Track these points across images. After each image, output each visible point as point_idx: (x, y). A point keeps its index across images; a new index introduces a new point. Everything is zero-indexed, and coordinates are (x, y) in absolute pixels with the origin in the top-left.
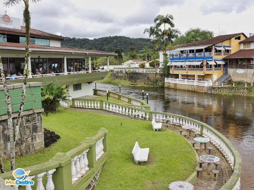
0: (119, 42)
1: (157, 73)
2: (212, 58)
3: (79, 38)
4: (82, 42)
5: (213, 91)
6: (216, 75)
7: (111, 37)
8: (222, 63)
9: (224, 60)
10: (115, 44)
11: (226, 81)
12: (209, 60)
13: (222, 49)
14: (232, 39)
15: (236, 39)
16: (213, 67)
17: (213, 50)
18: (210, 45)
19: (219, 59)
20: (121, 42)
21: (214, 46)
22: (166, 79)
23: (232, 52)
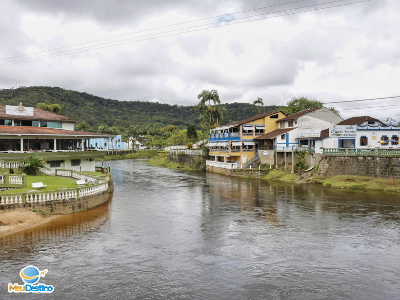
0: (239, 112)
1: (200, 155)
2: (239, 138)
3: (182, 106)
4: (187, 112)
5: (234, 174)
6: (246, 157)
7: (228, 105)
8: (253, 144)
9: (255, 140)
10: (234, 114)
11: (254, 164)
12: (235, 140)
13: (253, 129)
14: (266, 118)
15: (271, 117)
16: (241, 149)
17: (241, 130)
18: (237, 125)
19: (249, 140)
20: (242, 112)
21: (241, 126)
22: (207, 161)
23: (266, 132)
